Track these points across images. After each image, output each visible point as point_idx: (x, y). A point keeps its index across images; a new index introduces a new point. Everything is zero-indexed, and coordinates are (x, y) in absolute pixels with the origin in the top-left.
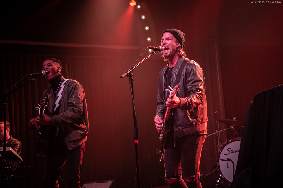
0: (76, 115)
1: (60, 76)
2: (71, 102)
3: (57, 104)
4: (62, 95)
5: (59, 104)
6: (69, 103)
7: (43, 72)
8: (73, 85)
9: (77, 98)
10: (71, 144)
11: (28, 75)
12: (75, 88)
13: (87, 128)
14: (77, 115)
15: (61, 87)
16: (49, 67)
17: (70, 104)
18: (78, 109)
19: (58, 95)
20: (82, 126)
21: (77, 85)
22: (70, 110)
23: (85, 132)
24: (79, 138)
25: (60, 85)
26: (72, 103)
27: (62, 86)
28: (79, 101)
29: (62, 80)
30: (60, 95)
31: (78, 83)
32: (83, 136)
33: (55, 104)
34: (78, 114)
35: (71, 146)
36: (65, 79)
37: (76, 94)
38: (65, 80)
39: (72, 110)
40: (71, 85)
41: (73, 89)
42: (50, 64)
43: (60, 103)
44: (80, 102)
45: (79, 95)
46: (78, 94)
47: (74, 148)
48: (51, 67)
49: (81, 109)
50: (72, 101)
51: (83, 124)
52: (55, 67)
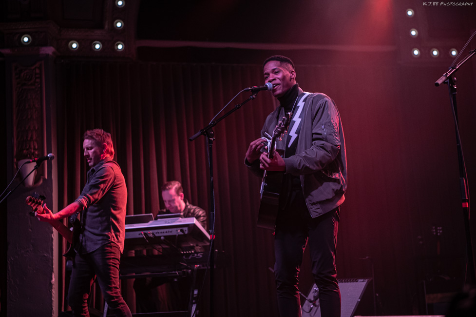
0: (327, 155)
1: (295, 87)
2: (319, 132)
3: (293, 134)
4: (300, 119)
5: (296, 135)
6: (313, 134)
7: (269, 85)
8: (320, 102)
9: (329, 124)
10: (316, 207)
11: (245, 89)
12: (324, 106)
13: (344, 180)
14: (330, 156)
15: (298, 105)
16: (276, 76)
17: (315, 136)
18: (332, 145)
19: (294, 119)
20: (336, 176)
21: (327, 101)
22: (318, 146)
23: (340, 186)
24: (330, 197)
25: (297, 103)
26: (321, 134)
27: (301, 104)
28: (332, 131)
29: (299, 94)
30: (297, 120)
31: (328, 99)
32: (338, 194)
33: (290, 134)
34: (332, 154)
35: (316, 210)
36: (305, 92)
37: (328, 117)
38: (305, 94)
39: (323, 148)
40: (317, 101)
41: (321, 110)
42: (277, 70)
43: (298, 132)
44: (335, 132)
45: (332, 120)
46: (330, 119)
47: (320, 214)
48: (280, 76)
49: (336, 146)
50: (320, 130)
51: (338, 172)
52: (286, 74)
